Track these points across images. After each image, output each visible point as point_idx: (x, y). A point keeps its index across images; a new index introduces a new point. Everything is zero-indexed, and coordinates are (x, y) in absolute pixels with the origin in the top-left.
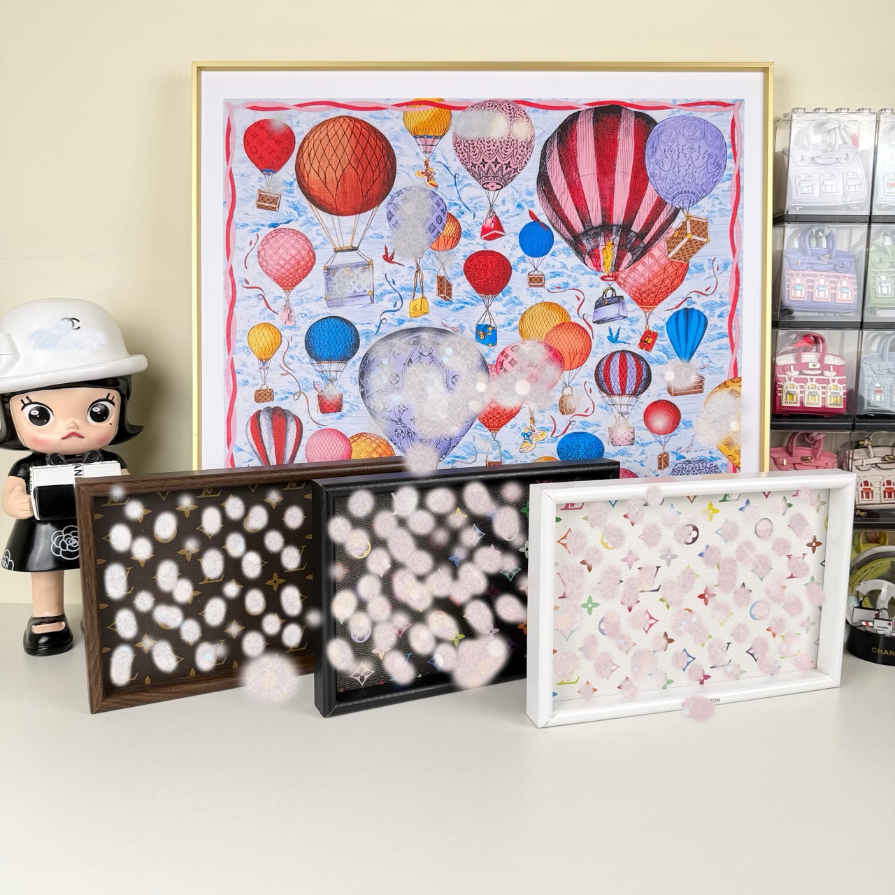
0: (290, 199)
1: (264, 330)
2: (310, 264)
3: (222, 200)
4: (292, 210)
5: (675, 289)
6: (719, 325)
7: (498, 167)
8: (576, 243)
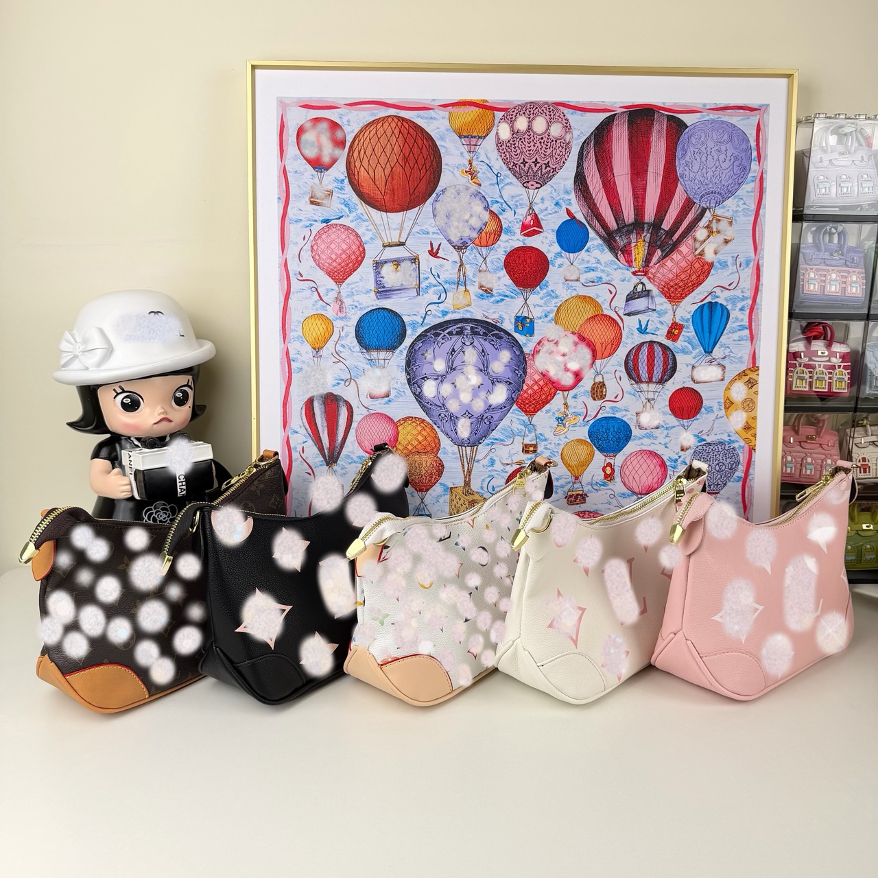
0: (340, 196)
1: (317, 320)
2: (360, 258)
3: (276, 197)
4: (343, 207)
5: (701, 284)
6: (740, 318)
7: (537, 167)
8: (609, 240)
